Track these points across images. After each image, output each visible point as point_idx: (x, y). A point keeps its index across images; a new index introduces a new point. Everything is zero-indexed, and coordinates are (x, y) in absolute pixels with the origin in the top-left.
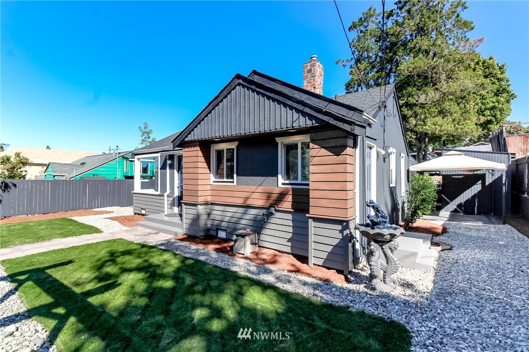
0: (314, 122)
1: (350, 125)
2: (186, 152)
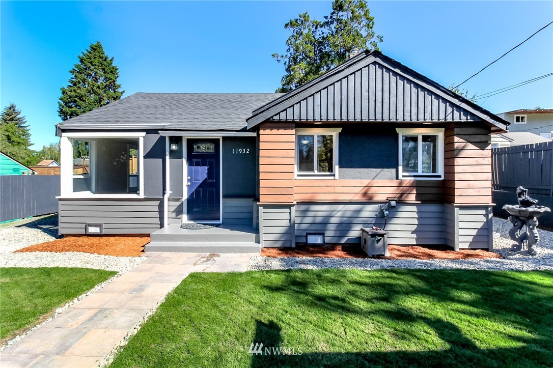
0: (469, 117)
1: (505, 124)
2: (266, 135)
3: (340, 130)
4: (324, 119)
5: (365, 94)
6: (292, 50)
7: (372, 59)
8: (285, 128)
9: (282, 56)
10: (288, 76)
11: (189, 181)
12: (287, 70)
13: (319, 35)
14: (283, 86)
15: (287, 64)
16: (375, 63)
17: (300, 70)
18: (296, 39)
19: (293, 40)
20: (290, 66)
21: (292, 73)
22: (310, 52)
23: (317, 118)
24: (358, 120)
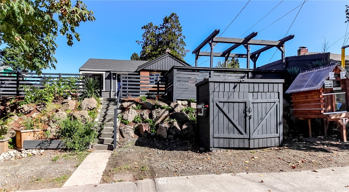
2: (142, 73)
3: (161, 73)
4: (157, 69)
5: (167, 64)
6: (145, 39)
7: (168, 55)
8: (147, 71)
9: (141, 42)
10: (143, 51)
11: (118, 86)
12: (142, 48)
13: (158, 32)
14: (141, 55)
15: (143, 45)
16: (169, 56)
17: (149, 49)
18: (147, 34)
19: (145, 34)
20: (144, 47)
21: (145, 50)
22: (153, 40)
23: (155, 69)
24: (165, 70)
